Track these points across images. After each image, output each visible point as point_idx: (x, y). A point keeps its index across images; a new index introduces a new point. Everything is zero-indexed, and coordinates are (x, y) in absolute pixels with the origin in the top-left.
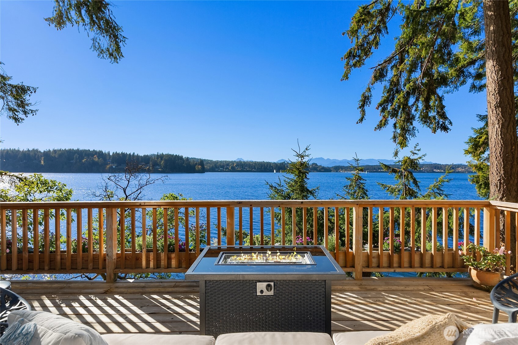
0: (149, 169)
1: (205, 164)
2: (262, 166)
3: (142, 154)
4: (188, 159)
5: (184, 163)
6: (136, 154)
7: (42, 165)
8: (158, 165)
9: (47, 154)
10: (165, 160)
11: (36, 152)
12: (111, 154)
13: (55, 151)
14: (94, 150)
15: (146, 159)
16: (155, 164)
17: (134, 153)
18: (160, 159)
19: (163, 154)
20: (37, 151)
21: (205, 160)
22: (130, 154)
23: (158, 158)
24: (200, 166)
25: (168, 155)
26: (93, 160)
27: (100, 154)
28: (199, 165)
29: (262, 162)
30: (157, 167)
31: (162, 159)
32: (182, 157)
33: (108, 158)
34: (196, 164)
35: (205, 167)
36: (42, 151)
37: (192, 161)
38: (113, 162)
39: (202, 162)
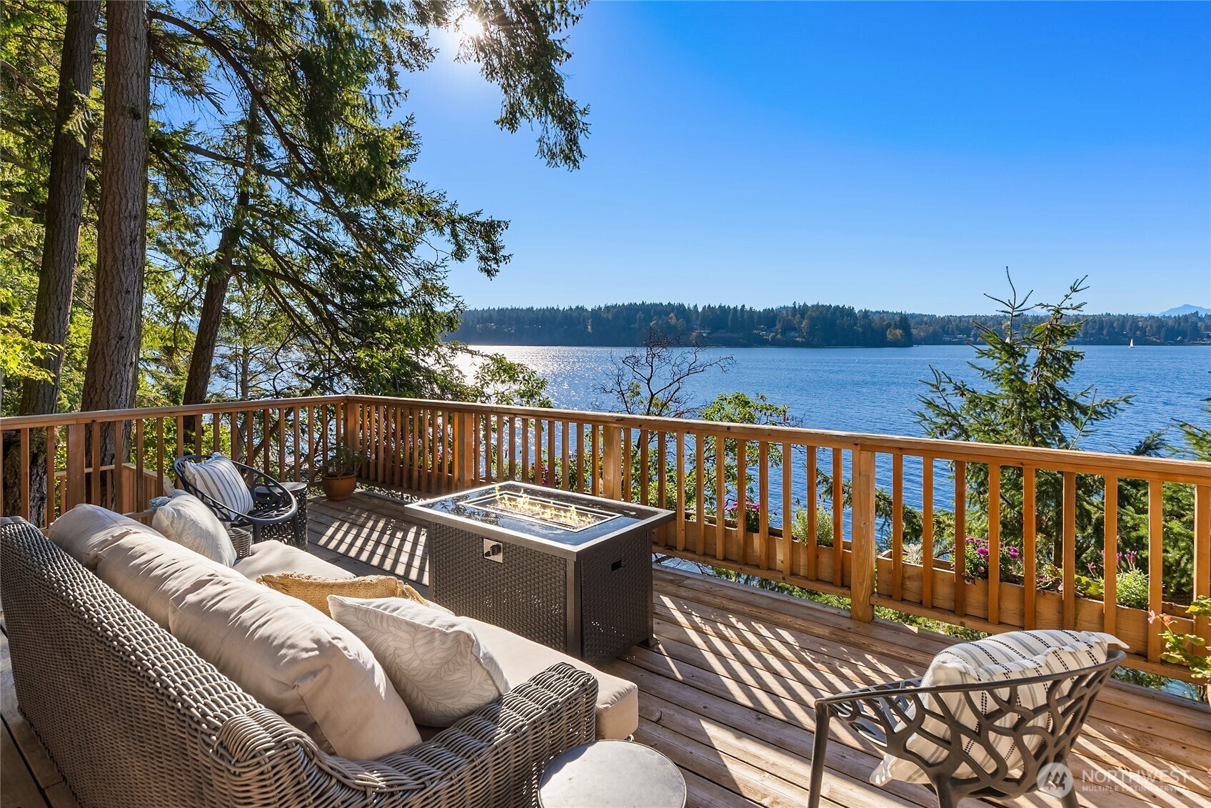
0: (773, 338)
1: (912, 325)
2: (1101, 328)
3: (759, 308)
4: (866, 314)
5: (855, 324)
6: (747, 308)
7: (589, 333)
8: (794, 329)
9: (596, 313)
10: (811, 319)
11: (580, 310)
12: (700, 310)
13: (607, 308)
14: (669, 303)
15: (769, 318)
16: (789, 327)
17: (744, 306)
18: (798, 316)
19: (805, 305)
20: (582, 308)
21: (913, 316)
22: (735, 308)
23: (794, 315)
24: (899, 332)
25: (817, 307)
26: (668, 323)
27: (680, 310)
28: (896, 327)
29: (1100, 317)
30: (793, 334)
31: (803, 317)
32: (851, 311)
33: (694, 316)
34: (889, 326)
35: (914, 332)
36: (589, 310)
37: (876, 318)
38: (703, 326)
39: (904, 321)
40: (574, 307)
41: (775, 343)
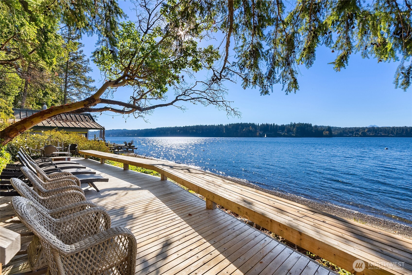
0: (284, 134)
1: (332, 130)
3: (279, 124)
4: (316, 126)
5: (312, 129)
7: (224, 133)
8: (291, 131)
9: (226, 127)
10: (297, 128)
12: (260, 125)
13: (230, 125)
14: (250, 123)
15: (283, 128)
16: (289, 131)
17: (274, 124)
18: (292, 127)
19: (295, 123)
20: (222, 125)
21: (333, 127)
22: (271, 125)
23: (291, 127)
24: (327, 132)
25: (299, 124)
26: (249, 130)
27: (253, 125)
28: (327, 131)
30: (291, 133)
31: (294, 127)
32: (310, 125)
33: (258, 127)
34: (324, 130)
35: (333, 133)
36: (224, 125)
37: (320, 128)
38: (260, 130)
39: (329, 129)
40: (219, 125)
41: (284, 136)
